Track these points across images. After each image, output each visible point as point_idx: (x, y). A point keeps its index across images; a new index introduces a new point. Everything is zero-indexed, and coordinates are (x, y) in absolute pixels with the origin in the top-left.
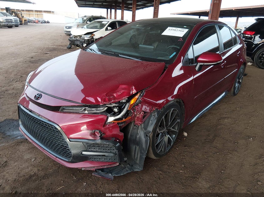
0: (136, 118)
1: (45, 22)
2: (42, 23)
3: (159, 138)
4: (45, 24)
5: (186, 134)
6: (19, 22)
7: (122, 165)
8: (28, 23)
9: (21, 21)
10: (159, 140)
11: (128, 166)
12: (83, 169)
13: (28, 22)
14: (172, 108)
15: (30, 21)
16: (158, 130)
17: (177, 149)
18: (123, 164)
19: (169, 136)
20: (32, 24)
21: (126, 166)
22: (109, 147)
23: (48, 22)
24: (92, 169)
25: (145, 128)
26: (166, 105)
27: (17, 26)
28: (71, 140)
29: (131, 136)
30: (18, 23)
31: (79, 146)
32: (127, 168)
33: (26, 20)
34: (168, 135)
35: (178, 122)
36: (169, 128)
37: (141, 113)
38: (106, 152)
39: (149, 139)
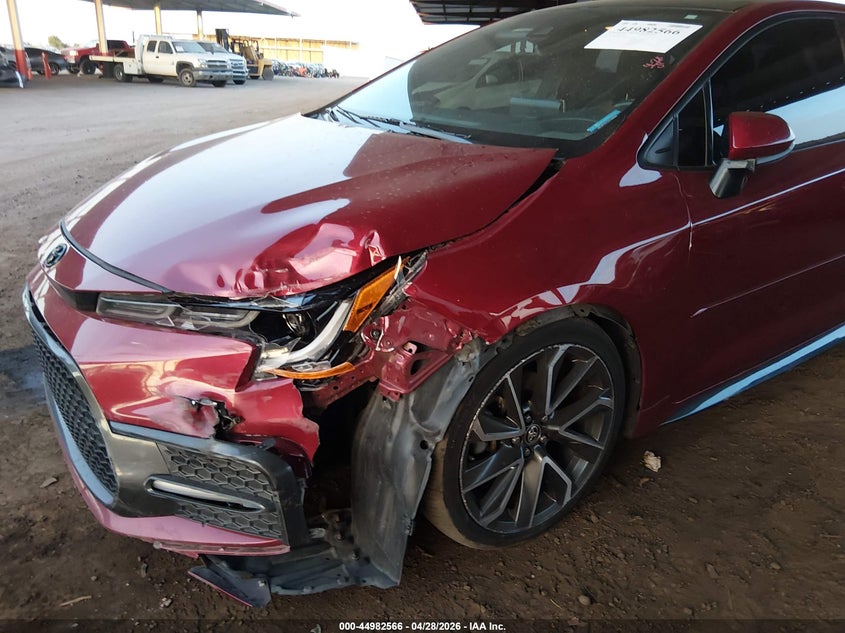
0: (384, 368)
1: (326, 74)
2: (315, 76)
3: (487, 464)
4: (326, 79)
5: (653, 462)
6: (246, 69)
7: (333, 551)
8: (275, 77)
9: (253, 70)
10: (488, 475)
11: (353, 557)
12: (158, 546)
13: (276, 72)
14: (562, 344)
15: (280, 71)
16: (475, 425)
17: (594, 518)
18: (336, 549)
19: (548, 460)
20: (288, 77)
21: (344, 559)
22: (250, 475)
23: (335, 74)
24: (187, 551)
25: (422, 414)
26: (525, 327)
27: (239, 82)
28: (116, 425)
29: (370, 438)
30: (243, 73)
31: (143, 454)
32: (343, 567)
33: (269, 66)
34: (543, 456)
35: (603, 409)
36: (550, 428)
37: (403, 346)
38: (237, 493)
39: (430, 459)
